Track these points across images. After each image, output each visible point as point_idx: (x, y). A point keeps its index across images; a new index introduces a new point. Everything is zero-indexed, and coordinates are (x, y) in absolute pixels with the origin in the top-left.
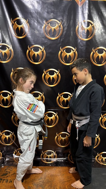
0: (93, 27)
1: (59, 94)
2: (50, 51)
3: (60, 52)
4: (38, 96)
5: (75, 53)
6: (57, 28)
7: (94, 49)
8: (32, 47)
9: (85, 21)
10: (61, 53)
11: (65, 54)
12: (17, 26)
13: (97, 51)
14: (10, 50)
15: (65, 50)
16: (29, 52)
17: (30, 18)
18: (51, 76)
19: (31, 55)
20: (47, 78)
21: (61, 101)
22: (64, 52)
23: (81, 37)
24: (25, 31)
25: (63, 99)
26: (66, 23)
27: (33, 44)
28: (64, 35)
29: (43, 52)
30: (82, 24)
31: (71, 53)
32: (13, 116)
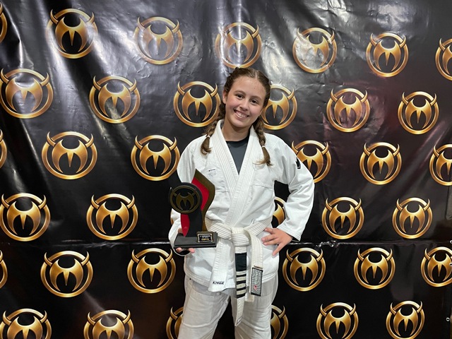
0: (255, 39)
2: (150, 92)
3: (177, 95)
4: (120, 206)
5: (213, 98)
6: (169, 38)
8: (104, 80)
9: (235, 24)
10: (181, 97)
11: (190, 99)
12: (64, 28)
14: (44, 88)
15: (189, 91)
16: (97, 92)
18: (156, 155)
20: (143, 158)
22: (188, 96)
23: (229, 61)
24: (86, 40)
29: (132, 93)
30: (228, 32)
31: (205, 99)
32: (44, 266)
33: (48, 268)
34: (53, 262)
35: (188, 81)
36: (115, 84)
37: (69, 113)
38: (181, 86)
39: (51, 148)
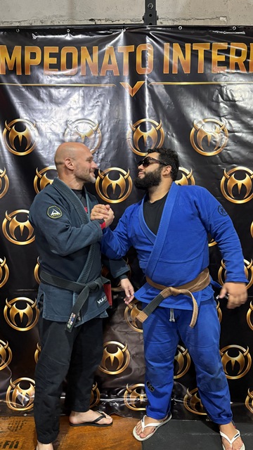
0: (159, 131)
3: (98, 179)
5: (127, 180)
6: (91, 134)
8: (44, 171)
10: (101, 180)
12: (15, 133)
14: (3, 178)
15: (107, 176)
16: (39, 179)
17: (40, 119)
19: (42, 186)
22: (106, 179)
23: (138, 150)
24: (30, 141)
26: (107, 125)
27: (46, 165)
28: (105, 147)
30: (137, 127)
31: (120, 181)
32: (6, 308)
33: (9, 309)
34: (12, 305)
35: (106, 168)
36: (52, 173)
39: (8, 222)
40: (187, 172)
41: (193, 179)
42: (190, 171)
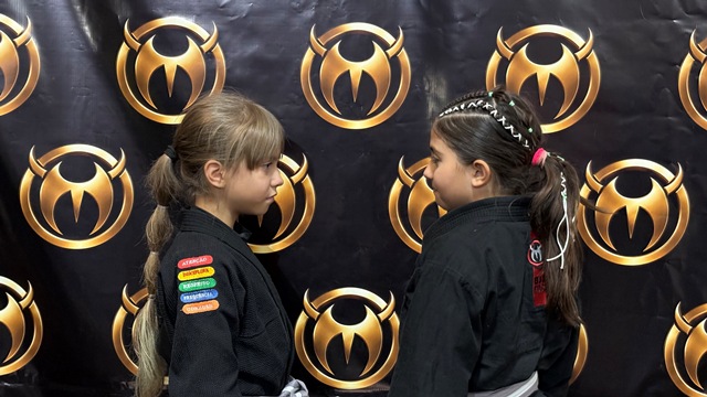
1: (311, 300)
2: (253, 48)
3: (308, 57)
7: (505, 38)
10: (317, 60)
11: (340, 65)
13: (524, 49)
14: (23, 50)
15: (336, 47)
16: (132, 55)
19: (142, 75)
21: (320, 343)
22: (333, 58)
25: (332, 328)
29: (209, 56)
35: (333, 23)
37: (74, 103)
38: (318, 35)
39: (37, 181)
40: (577, 39)
41: (594, 61)
42: (586, 38)
